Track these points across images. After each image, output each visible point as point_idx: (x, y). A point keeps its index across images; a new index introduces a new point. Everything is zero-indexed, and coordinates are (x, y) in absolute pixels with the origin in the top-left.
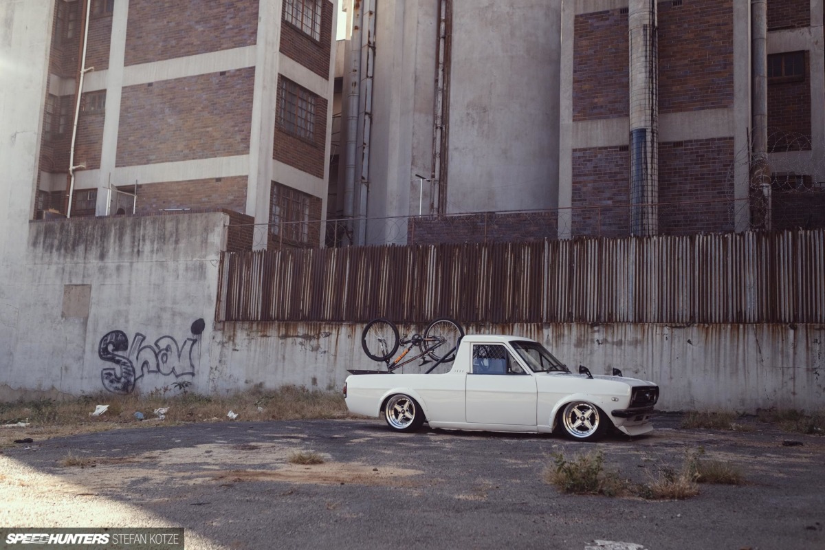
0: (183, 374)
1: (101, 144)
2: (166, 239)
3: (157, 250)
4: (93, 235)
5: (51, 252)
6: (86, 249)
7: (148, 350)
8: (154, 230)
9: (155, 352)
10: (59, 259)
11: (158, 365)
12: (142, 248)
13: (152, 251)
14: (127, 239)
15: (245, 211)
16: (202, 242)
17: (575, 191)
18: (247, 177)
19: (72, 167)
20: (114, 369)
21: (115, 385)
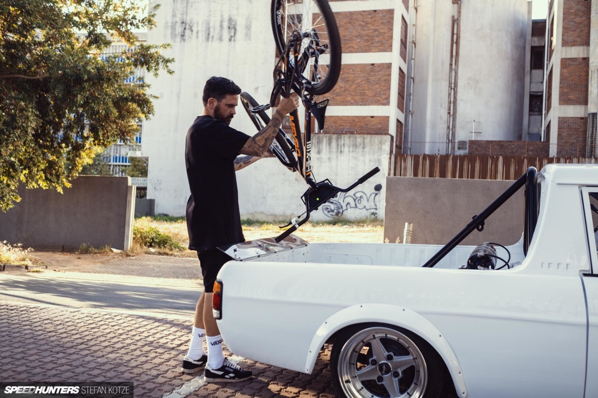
0: (370, 209)
2: (357, 146)
3: (352, 151)
7: (350, 197)
8: (350, 142)
9: (354, 199)
11: (356, 205)
12: (344, 150)
13: (349, 151)
14: (334, 144)
16: (379, 149)
17: (559, 135)
18: (388, 117)
20: (329, 206)
21: (331, 213)
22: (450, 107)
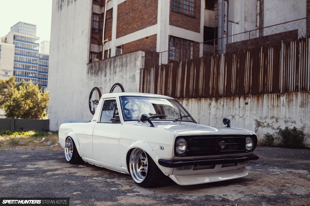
1: (112, 30)
2: (123, 66)
3: (121, 71)
4: (103, 67)
5: (92, 75)
6: (101, 73)
8: (120, 62)
10: (94, 78)
12: (117, 71)
13: (119, 71)
14: (112, 67)
15: (156, 50)
16: (134, 65)
18: (156, 34)
19: (103, 41)
22: (257, 20)
